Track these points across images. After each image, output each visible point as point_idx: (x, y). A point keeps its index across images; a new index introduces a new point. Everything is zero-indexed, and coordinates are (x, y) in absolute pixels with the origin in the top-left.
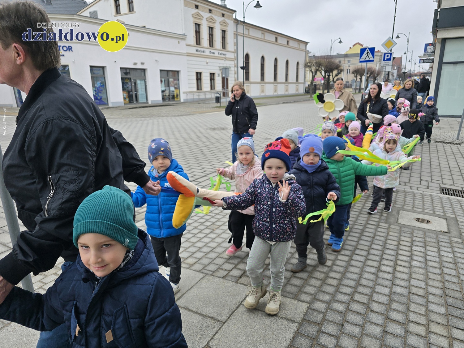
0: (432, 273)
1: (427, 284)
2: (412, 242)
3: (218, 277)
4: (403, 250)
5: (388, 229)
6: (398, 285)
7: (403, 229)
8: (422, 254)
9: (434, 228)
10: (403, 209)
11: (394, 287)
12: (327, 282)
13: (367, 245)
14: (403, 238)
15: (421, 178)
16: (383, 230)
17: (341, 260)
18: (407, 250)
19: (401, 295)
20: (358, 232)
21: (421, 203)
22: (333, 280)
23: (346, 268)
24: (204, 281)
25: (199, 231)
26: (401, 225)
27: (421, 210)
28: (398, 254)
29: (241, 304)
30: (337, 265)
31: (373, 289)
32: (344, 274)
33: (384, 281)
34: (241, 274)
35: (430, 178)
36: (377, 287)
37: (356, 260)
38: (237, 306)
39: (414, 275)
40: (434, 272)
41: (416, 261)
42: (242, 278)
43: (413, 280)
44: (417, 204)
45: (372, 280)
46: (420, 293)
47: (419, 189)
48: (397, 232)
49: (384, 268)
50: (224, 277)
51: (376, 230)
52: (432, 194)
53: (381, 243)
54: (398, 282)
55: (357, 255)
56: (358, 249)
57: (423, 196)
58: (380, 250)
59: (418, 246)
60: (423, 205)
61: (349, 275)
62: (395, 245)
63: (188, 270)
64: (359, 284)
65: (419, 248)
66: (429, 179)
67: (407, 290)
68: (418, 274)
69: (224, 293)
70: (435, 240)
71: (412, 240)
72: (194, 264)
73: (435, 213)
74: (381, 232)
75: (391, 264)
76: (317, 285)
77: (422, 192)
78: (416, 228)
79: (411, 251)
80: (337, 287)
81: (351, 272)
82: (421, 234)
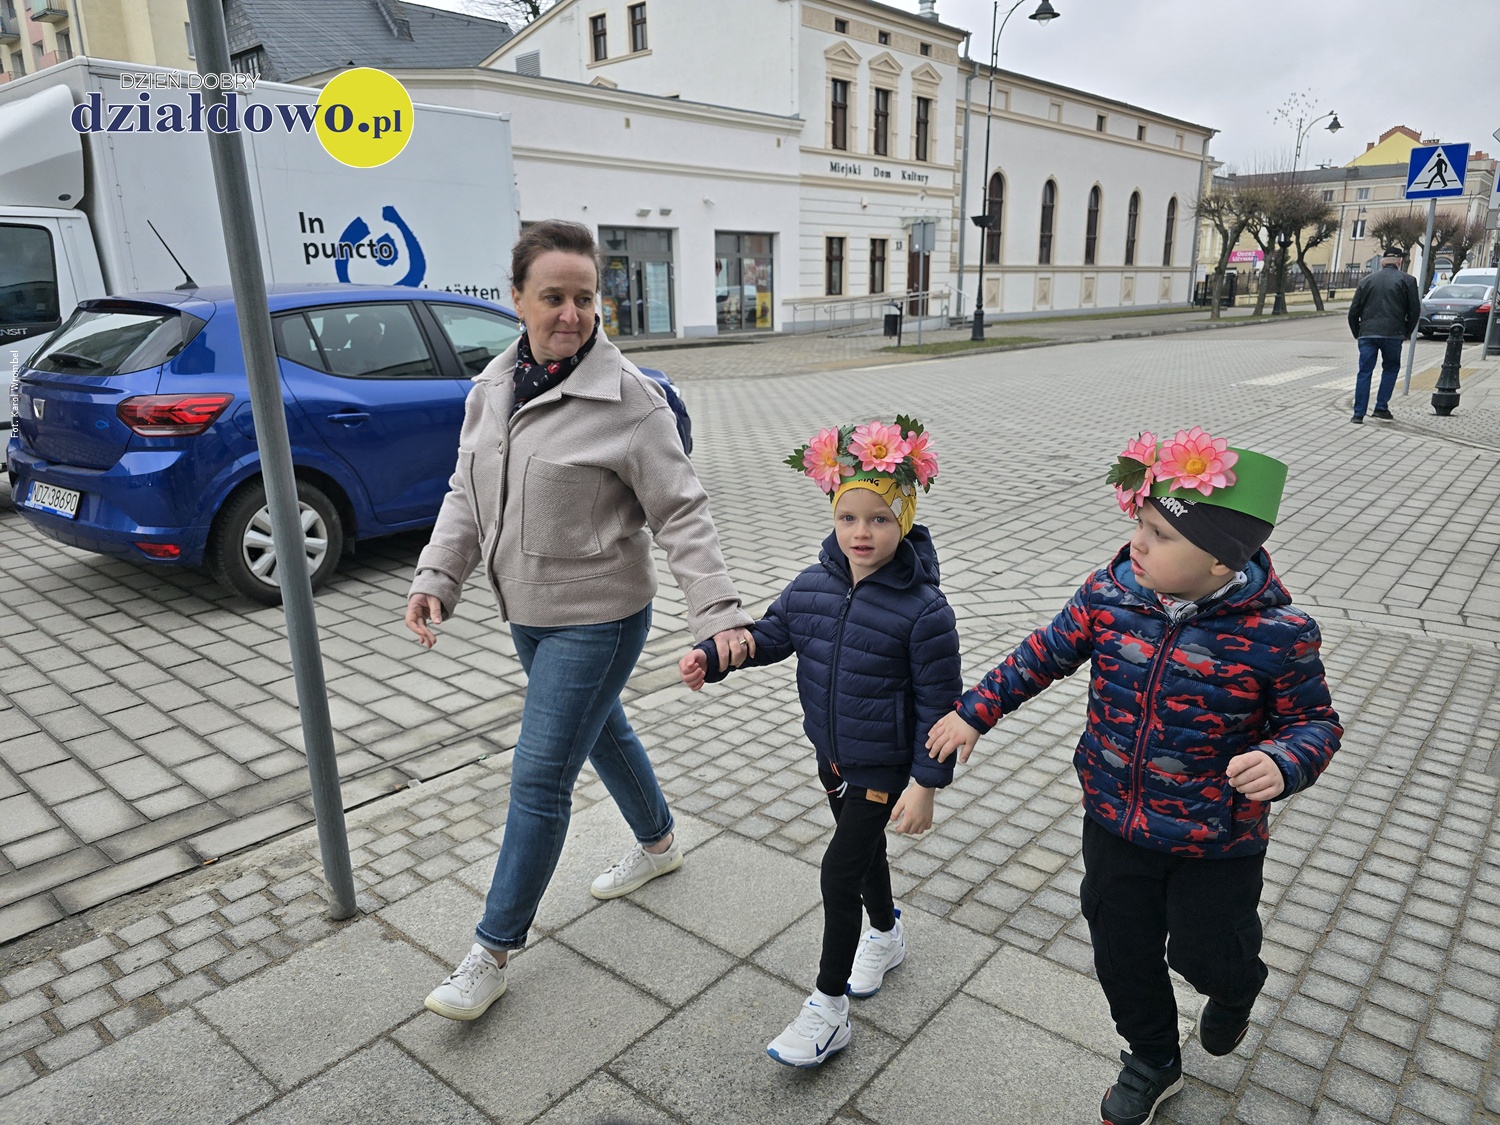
13: (1414, 844)
16: (1475, 798)
20: (1380, 796)
23: (1334, 914)
29: (959, 990)
30: (1297, 903)
31: (1432, 1000)
32: (1323, 935)
33: (1473, 977)
34: (960, 895)
36: (1448, 995)
37: (1367, 893)
38: (946, 994)
42: (965, 906)
45: (1428, 970)
49: (1476, 932)
50: (906, 898)
51: (1450, 796)
53: (1465, 842)
55: (1375, 874)
56: (1381, 855)
58: (1464, 868)
61: (1343, 942)
63: (792, 860)
64: (1378, 977)
72: (812, 844)
74: (1469, 804)
80: (1299, 976)
81: (1349, 933)
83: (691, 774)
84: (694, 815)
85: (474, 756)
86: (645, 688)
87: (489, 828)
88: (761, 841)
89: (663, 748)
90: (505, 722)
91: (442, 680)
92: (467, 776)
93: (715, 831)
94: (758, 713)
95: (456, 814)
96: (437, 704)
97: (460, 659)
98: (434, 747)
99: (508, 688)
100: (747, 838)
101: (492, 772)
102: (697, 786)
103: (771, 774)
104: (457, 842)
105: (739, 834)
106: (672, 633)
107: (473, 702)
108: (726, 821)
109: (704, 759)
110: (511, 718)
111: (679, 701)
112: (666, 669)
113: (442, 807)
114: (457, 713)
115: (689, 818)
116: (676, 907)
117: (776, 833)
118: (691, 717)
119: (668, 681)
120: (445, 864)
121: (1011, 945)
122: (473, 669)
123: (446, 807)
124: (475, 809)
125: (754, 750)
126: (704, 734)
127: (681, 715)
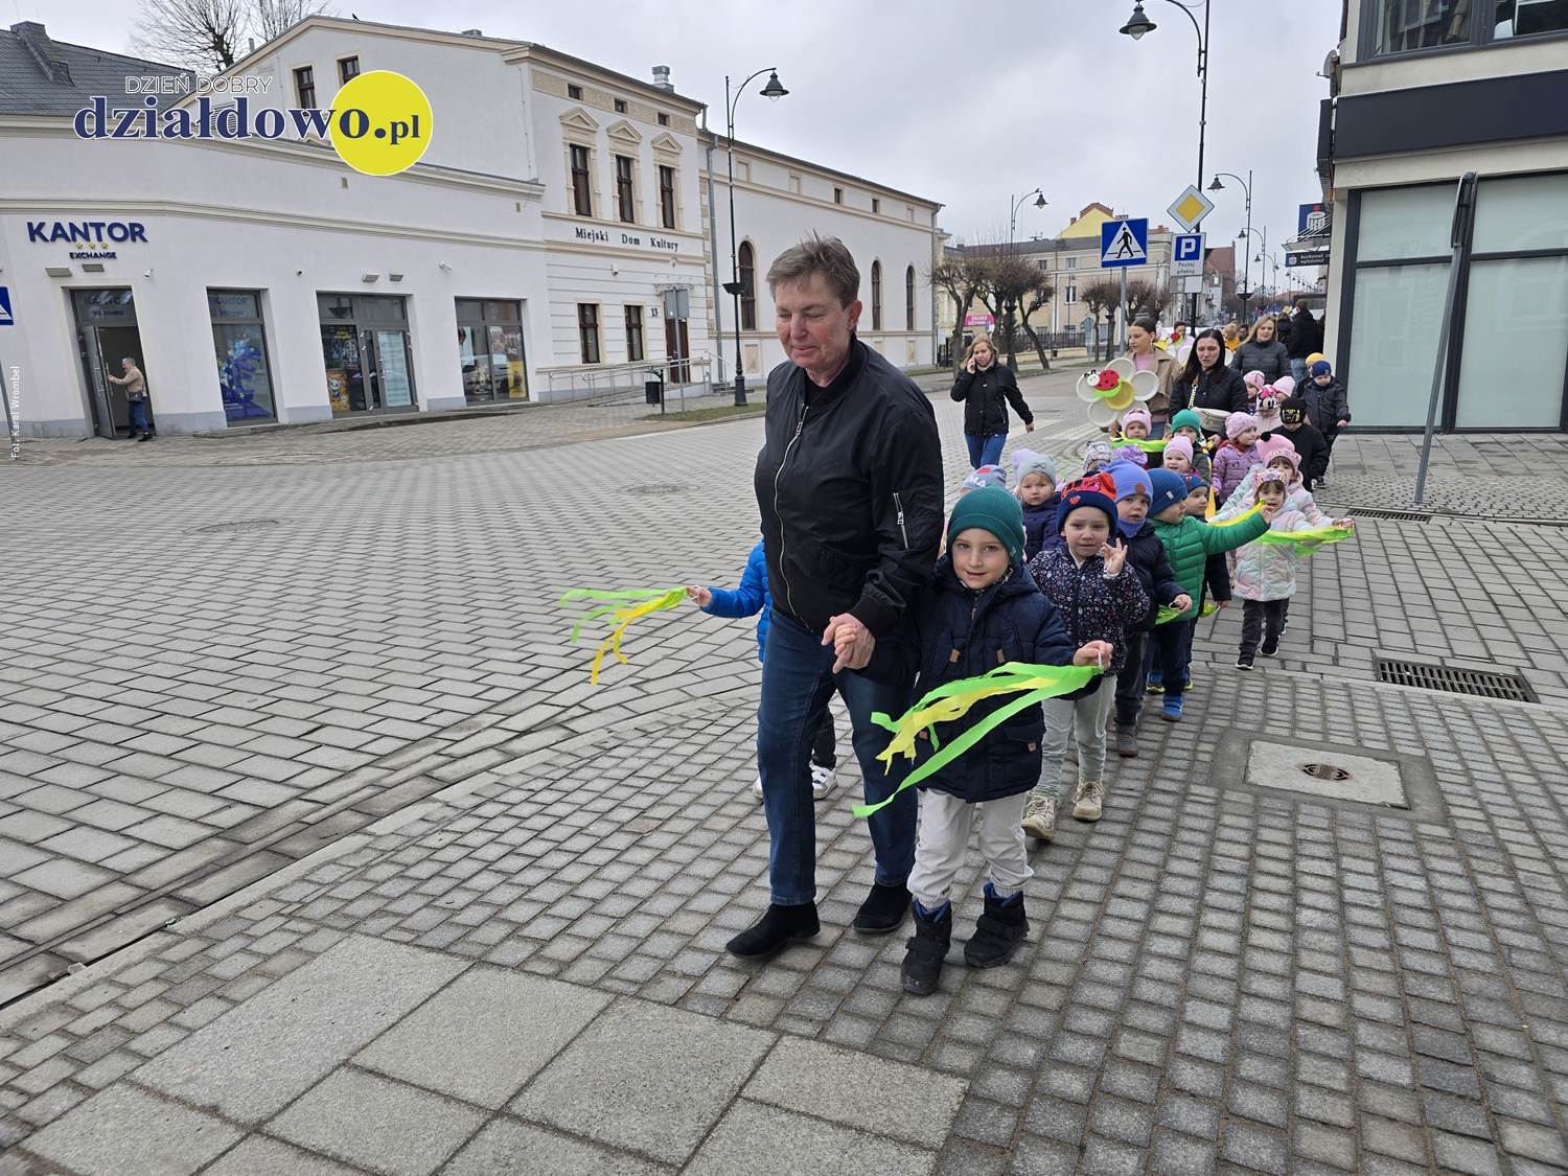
0: (1364, 946)
1: (1349, 988)
2: (1295, 844)
3: (660, 1003)
4: (1269, 874)
5: (1218, 803)
6: (1256, 996)
7: (1266, 802)
8: (1327, 885)
9: (1363, 795)
10: (1260, 734)
11: (1245, 1001)
12: (1026, 997)
13: (1153, 861)
14: (1266, 834)
15: (1311, 630)
16: (1200, 810)
17: (1069, 920)
18: (1281, 873)
19: (1266, 1027)
20: (1121, 819)
21: (1318, 713)
22: (1046, 990)
24: (610, 1020)
25: (593, 841)
26: (1256, 789)
27: (1318, 737)
28: (1252, 888)
29: (738, 1096)
30: (1057, 938)
31: (1176, 1013)
32: (1081, 966)
33: (1210, 983)
34: (736, 988)
35: (1341, 629)
36: (1190, 1005)
37: (1117, 917)
38: (724, 1103)
39: (1306, 959)
40: (1370, 944)
41: (1310, 907)
42: (742, 1000)
43: (1303, 974)
44: (1303, 717)
45: (1172, 984)
46: (1327, 1017)
47: (1308, 669)
48: (1247, 813)
49: (1209, 939)
50: (679, 1003)
51: (1179, 811)
52: (1349, 681)
53: (1195, 853)
54: (1258, 984)
55: (1122, 897)
56: (1125, 877)
57: (1322, 688)
58: (1195, 878)
59: (1313, 858)
60: (1325, 718)
61: (1100, 970)
62: (1241, 859)
63: (554, 983)
65: (1317, 863)
66: (1338, 633)
67: (1286, 1012)
68: (1320, 951)
69: (680, 1062)
70: (1365, 834)
71: (1294, 838)
72: (575, 959)
73: (1362, 746)
74: (1196, 816)
75: (1232, 922)
76: (995, 1011)
77: (1318, 677)
78: (1304, 798)
79: (1294, 876)
80: (1061, 1011)
81: (1103, 959)
82: (1319, 817)
83: (437, 903)
84: (440, 950)
85: (159, 921)
86: (382, 810)
87: (176, 1009)
88: (518, 968)
89: (403, 877)
90: (203, 874)
91: (118, 832)
92: (147, 948)
93: (464, 965)
94: (516, 821)
95: (130, 1000)
96: (109, 863)
97: (144, 804)
98: (104, 919)
99: (207, 832)
100: (502, 966)
101: (185, 938)
102: (443, 917)
103: (531, 888)
104: (133, 1034)
105: (493, 964)
106: (415, 741)
107: (159, 854)
108: (477, 951)
109: (454, 882)
110: (210, 868)
111: (423, 819)
112: (407, 784)
113: (114, 992)
114: (137, 871)
115: (433, 955)
116: (416, 1064)
117: (536, 955)
118: (437, 836)
119: (409, 798)
120: (118, 1064)
121: (789, 1034)
122: (160, 814)
123: (120, 991)
124: (159, 988)
125: (513, 863)
126: (452, 854)
127: (425, 836)
